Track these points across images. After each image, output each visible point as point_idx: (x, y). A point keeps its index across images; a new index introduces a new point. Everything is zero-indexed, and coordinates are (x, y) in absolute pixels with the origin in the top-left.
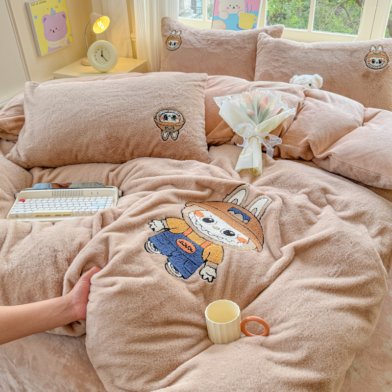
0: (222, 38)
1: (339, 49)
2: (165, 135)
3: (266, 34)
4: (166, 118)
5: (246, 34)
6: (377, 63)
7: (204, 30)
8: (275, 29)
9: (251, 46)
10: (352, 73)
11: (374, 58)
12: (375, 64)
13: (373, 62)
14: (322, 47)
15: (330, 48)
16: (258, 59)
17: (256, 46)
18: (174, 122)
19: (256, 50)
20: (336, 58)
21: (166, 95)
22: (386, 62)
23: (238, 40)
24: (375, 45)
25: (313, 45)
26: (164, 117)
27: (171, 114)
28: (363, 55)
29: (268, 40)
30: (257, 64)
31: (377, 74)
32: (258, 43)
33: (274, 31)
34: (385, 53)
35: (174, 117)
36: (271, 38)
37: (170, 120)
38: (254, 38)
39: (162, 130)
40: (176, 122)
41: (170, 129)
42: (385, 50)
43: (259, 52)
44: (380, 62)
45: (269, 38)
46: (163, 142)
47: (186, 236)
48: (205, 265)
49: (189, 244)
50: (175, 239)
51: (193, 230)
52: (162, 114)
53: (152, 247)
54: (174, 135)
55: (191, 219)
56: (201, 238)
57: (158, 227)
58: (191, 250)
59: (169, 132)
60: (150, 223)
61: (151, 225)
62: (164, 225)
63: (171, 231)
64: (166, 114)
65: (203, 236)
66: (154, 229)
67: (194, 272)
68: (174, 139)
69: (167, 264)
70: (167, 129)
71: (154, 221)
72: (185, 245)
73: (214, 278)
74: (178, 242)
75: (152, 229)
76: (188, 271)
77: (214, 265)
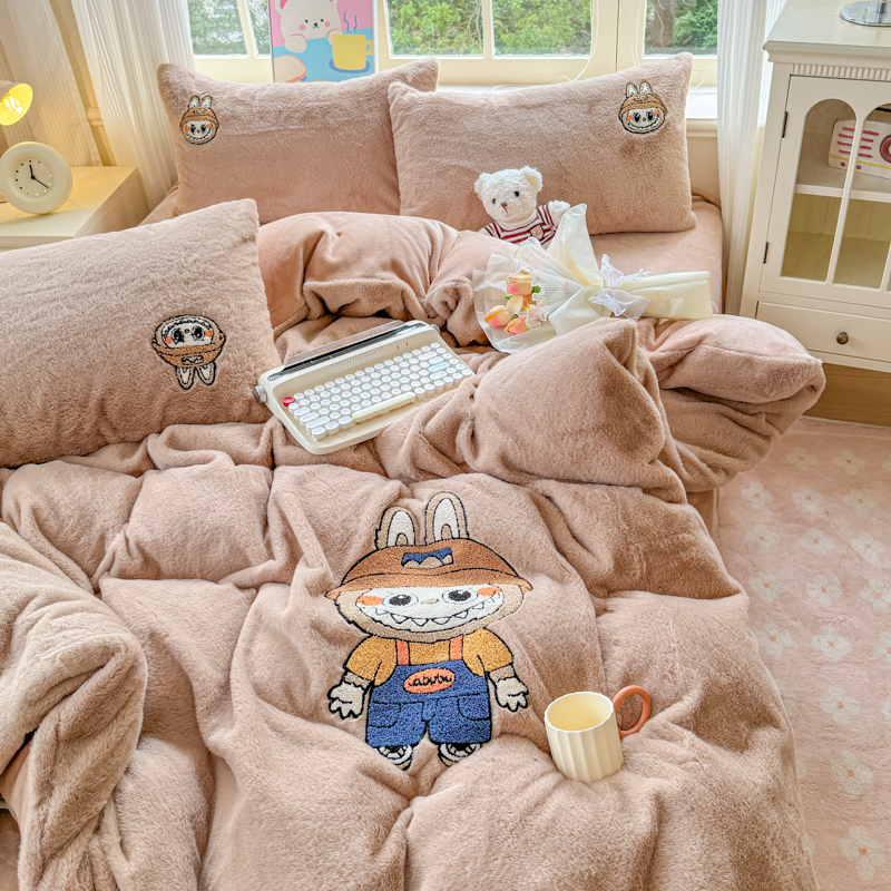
0: (309, 104)
1: (565, 102)
2: (185, 377)
3: (404, 86)
4: (179, 336)
5: (361, 89)
6: (644, 120)
7: (264, 89)
8: (421, 70)
9: (377, 115)
10: (598, 149)
11: (636, 111)
12: (641, 123)
13: (637, 119)
14: (527, 101)
15: (544, 101)
16: (397, 142)
17: (388, 114)
18: (199, 343)
19: (390, 123)
20: (561, 120)
21: (169, 281)
22: (662, 115)
23: (346, 104)
24: (634, 82)
25: (509, 99)
26: (175, 336)
27: (190, 326)
28: (614, 109)
29: (412, 100)
30: (398, 154)
31: (648, 144)
32: (391, 108)
33: (420, 75)
34: (656, 96)
35: (198, 332)
36: (418, 94)
37: (189, 340)
38: (379, 97)
39: (176, 367)
40: (203, 343)
41: (193, 361)
42: (656, 89)
43: (399, 128)
44: (650, 118)
45: (413, 95)
46: (183, 392)
47: (410, 664)
48: (494, 684)
49: (431, 673)
50: (400, 688)
51: (408, 642)
52: (169, 329)
53: (390, 755)
54: (206, 373)
55: (380, 621)
56: (437, 644)
57: (354, 700)
58: (445, 679)
59: (192, 370)
60: (334, 707)
61: (339, 709)
62: (358, 684)
63: (377, 682)
64: (177, 327)
65: (435, 637)
66: (351, 713)
67: (490, 712)
68: (207, 382)
69: (440, 755)
70: (188, 362)
71: (333, 695)
72: (426, 681)
73: (525, 694)
74: (410, 689)
75: (348, 716)
76: (479, 720)
77: (508, 671)
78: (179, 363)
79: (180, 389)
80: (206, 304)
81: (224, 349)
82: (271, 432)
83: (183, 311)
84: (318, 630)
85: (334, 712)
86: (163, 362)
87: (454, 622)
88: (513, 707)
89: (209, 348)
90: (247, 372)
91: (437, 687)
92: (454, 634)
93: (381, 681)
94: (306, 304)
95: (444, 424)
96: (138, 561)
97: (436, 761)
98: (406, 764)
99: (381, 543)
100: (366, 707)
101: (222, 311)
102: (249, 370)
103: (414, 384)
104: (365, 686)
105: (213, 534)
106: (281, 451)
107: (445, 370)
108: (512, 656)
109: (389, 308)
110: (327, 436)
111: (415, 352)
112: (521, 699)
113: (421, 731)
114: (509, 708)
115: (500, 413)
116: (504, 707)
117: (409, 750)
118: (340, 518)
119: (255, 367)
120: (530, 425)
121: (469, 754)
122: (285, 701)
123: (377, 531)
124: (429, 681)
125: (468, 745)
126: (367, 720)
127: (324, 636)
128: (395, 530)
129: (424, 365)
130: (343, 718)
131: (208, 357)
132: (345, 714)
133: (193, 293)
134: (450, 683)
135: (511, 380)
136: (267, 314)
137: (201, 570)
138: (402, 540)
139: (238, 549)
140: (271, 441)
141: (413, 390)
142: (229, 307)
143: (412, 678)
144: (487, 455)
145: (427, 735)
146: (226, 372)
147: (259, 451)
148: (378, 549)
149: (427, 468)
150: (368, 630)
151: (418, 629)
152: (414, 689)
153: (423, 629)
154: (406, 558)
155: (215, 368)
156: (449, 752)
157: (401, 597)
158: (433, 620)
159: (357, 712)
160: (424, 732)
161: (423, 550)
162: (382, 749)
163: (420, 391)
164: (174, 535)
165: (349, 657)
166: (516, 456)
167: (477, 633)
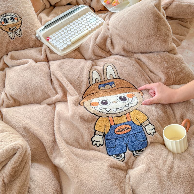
2: (11, 35)
4: (6, 21)
18: (13, 22)
26: (5, 21)
27: (9, 17)
35: (12, 19)
37: (10, 22)
39: (8, 32)
40: (15, 22)
41: (13, 29)
46: (11, 40)
47: (115, 125)
48: (144, 127)
49: (123, 127)
50: (114, 134)
51: (112, 117)
52: (2, 19)
53: (117, 157)
54: (18, 32)
55: (102, 112)
56: (122, 117)
57: (100, 140)
58: (128, 128)
59: (13, 32)
60: (94, 144)
61: (96, 144)
62: (100, 134)
63: (106, 133)
64: (5, 18)
65: (121, 114)
66: (100, 144)
67: (146, 137)
68: (19, 36)
69: (134, 155)
70: (11, 30)
71: (93, 139)
72: (122, 130)
73: (154, 128)
74: (117, 133)
75: (99, 146)
76: (143, 141)
77: (147, 122)
78: (8, 30)
79: (11, 39)
80: (13, 8)
81: (22, 24)
82: (45, 50)
83: (5, 12)
84: (83, 119)
85: (94, 145)
86: (3, 31)
87: (125, 108)
88: (152, 134)
89: (17, 24)
90: (32, 30)
91: (126, 131)
92: (127, 112)
93: (107, 132)
94: (44, 3)
95: (102, 40)
96: (12, 101)
97: (133, 157)
98: (123, 159)
99: (91, 83)
100: (104, 142)
101: (19, 10)
102: (32, 29)
103: (88, 27)
104: (103, 135)
105: (36, 89)
106: (50, 56)
107: (95, 21)
108: (148, 117)
109: (71, 2)
110: (65, 49)
111: (84, 16)
112: (154, 131)
113: (126, 148)
114: (151, 135)
115: (120, 34)
116: (150, 134)
117: (123, 155)
118: (77, 77)
119: (34, 28)
120: (131, 36)
121: (142, 152)
122: (77, 144)
123: (89, 79)
124: (123, 129)
125: (141, 149)
126: (106, 146)
127: (85, 121)
128: (94, 77)
129: (88, 20)
130: (98, 147)
131: (18, 27)
132: (98, 145)
133: (7, 5)
134: (130, 130)
135: (122, 22)
136: (33, 9)
137: (34, 101)
138: (97, 81)
139: (45, 92)
140: (46, 53)
141: (87, 29)
142: (21, 8)
143: (117, 129)
144: (118, 48)
145: (128, 149)
146: (25, 31)
147: (42, 57)
148: (91, 85)
149: (98, 55)
150: (99, 115)
151: (115, 112)
152: (119, 133)
153: (116, 112)
154: (100, 86)
155: (21, 30)
156: (136, 153)
157: (104, 101)
158: (118, 109)
159: (102, 144)
160: (127, 148)
161: (104, 83)
162: (114, 156)
163: (90, 29)
164: (22, 91)
165: (95, 126)
166: (128, 47)
167: (134, 111)
